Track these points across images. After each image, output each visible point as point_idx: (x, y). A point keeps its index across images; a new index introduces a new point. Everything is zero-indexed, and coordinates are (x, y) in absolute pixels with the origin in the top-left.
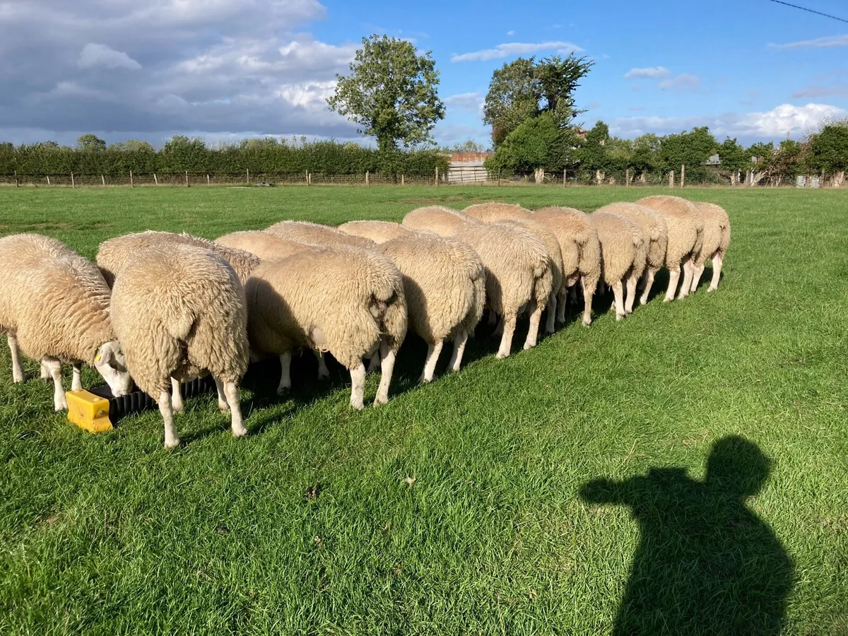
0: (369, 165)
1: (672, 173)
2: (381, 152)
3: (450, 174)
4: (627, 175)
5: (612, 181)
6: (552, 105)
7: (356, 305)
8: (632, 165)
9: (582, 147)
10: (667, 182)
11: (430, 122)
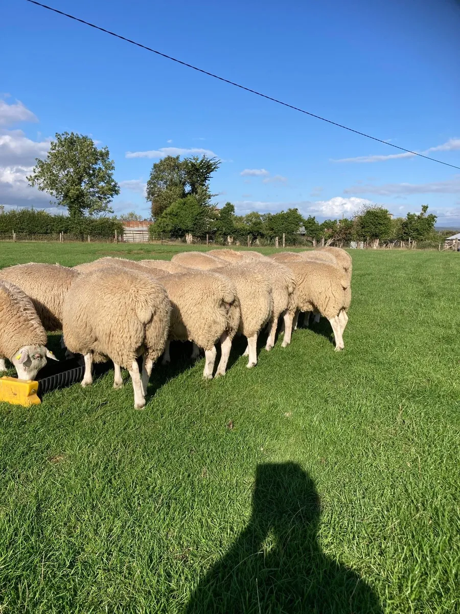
0: (62, 227)
1: (277, 238)
2: (71, 218)
3: (124, 235)
4: (249, 239)
5: (238, 243)
6: (194, 190)
7: (212, 306)
8: (251, 232)
9: (217, 219)
10: (274, 244)
11: (109, 198)
